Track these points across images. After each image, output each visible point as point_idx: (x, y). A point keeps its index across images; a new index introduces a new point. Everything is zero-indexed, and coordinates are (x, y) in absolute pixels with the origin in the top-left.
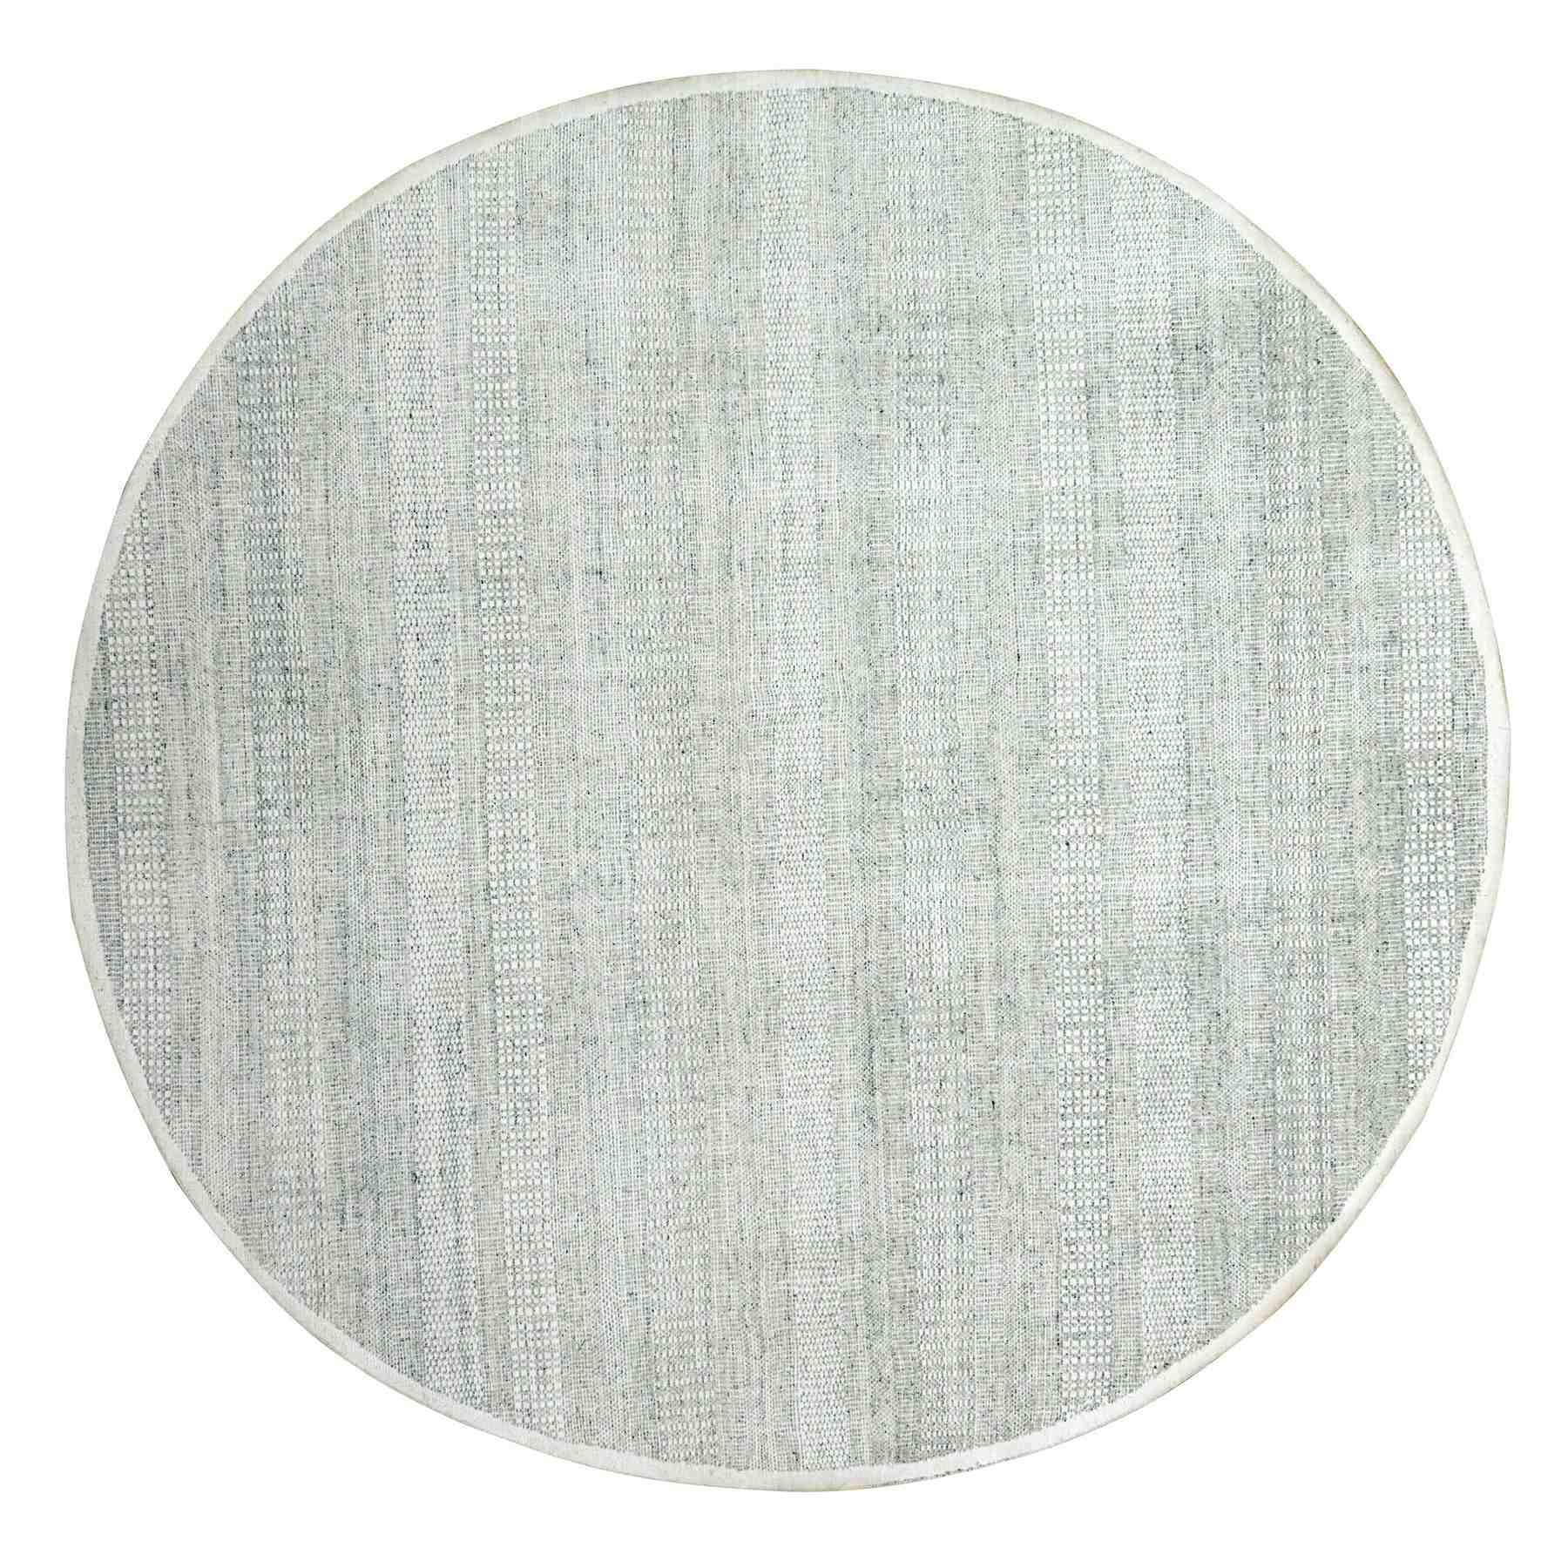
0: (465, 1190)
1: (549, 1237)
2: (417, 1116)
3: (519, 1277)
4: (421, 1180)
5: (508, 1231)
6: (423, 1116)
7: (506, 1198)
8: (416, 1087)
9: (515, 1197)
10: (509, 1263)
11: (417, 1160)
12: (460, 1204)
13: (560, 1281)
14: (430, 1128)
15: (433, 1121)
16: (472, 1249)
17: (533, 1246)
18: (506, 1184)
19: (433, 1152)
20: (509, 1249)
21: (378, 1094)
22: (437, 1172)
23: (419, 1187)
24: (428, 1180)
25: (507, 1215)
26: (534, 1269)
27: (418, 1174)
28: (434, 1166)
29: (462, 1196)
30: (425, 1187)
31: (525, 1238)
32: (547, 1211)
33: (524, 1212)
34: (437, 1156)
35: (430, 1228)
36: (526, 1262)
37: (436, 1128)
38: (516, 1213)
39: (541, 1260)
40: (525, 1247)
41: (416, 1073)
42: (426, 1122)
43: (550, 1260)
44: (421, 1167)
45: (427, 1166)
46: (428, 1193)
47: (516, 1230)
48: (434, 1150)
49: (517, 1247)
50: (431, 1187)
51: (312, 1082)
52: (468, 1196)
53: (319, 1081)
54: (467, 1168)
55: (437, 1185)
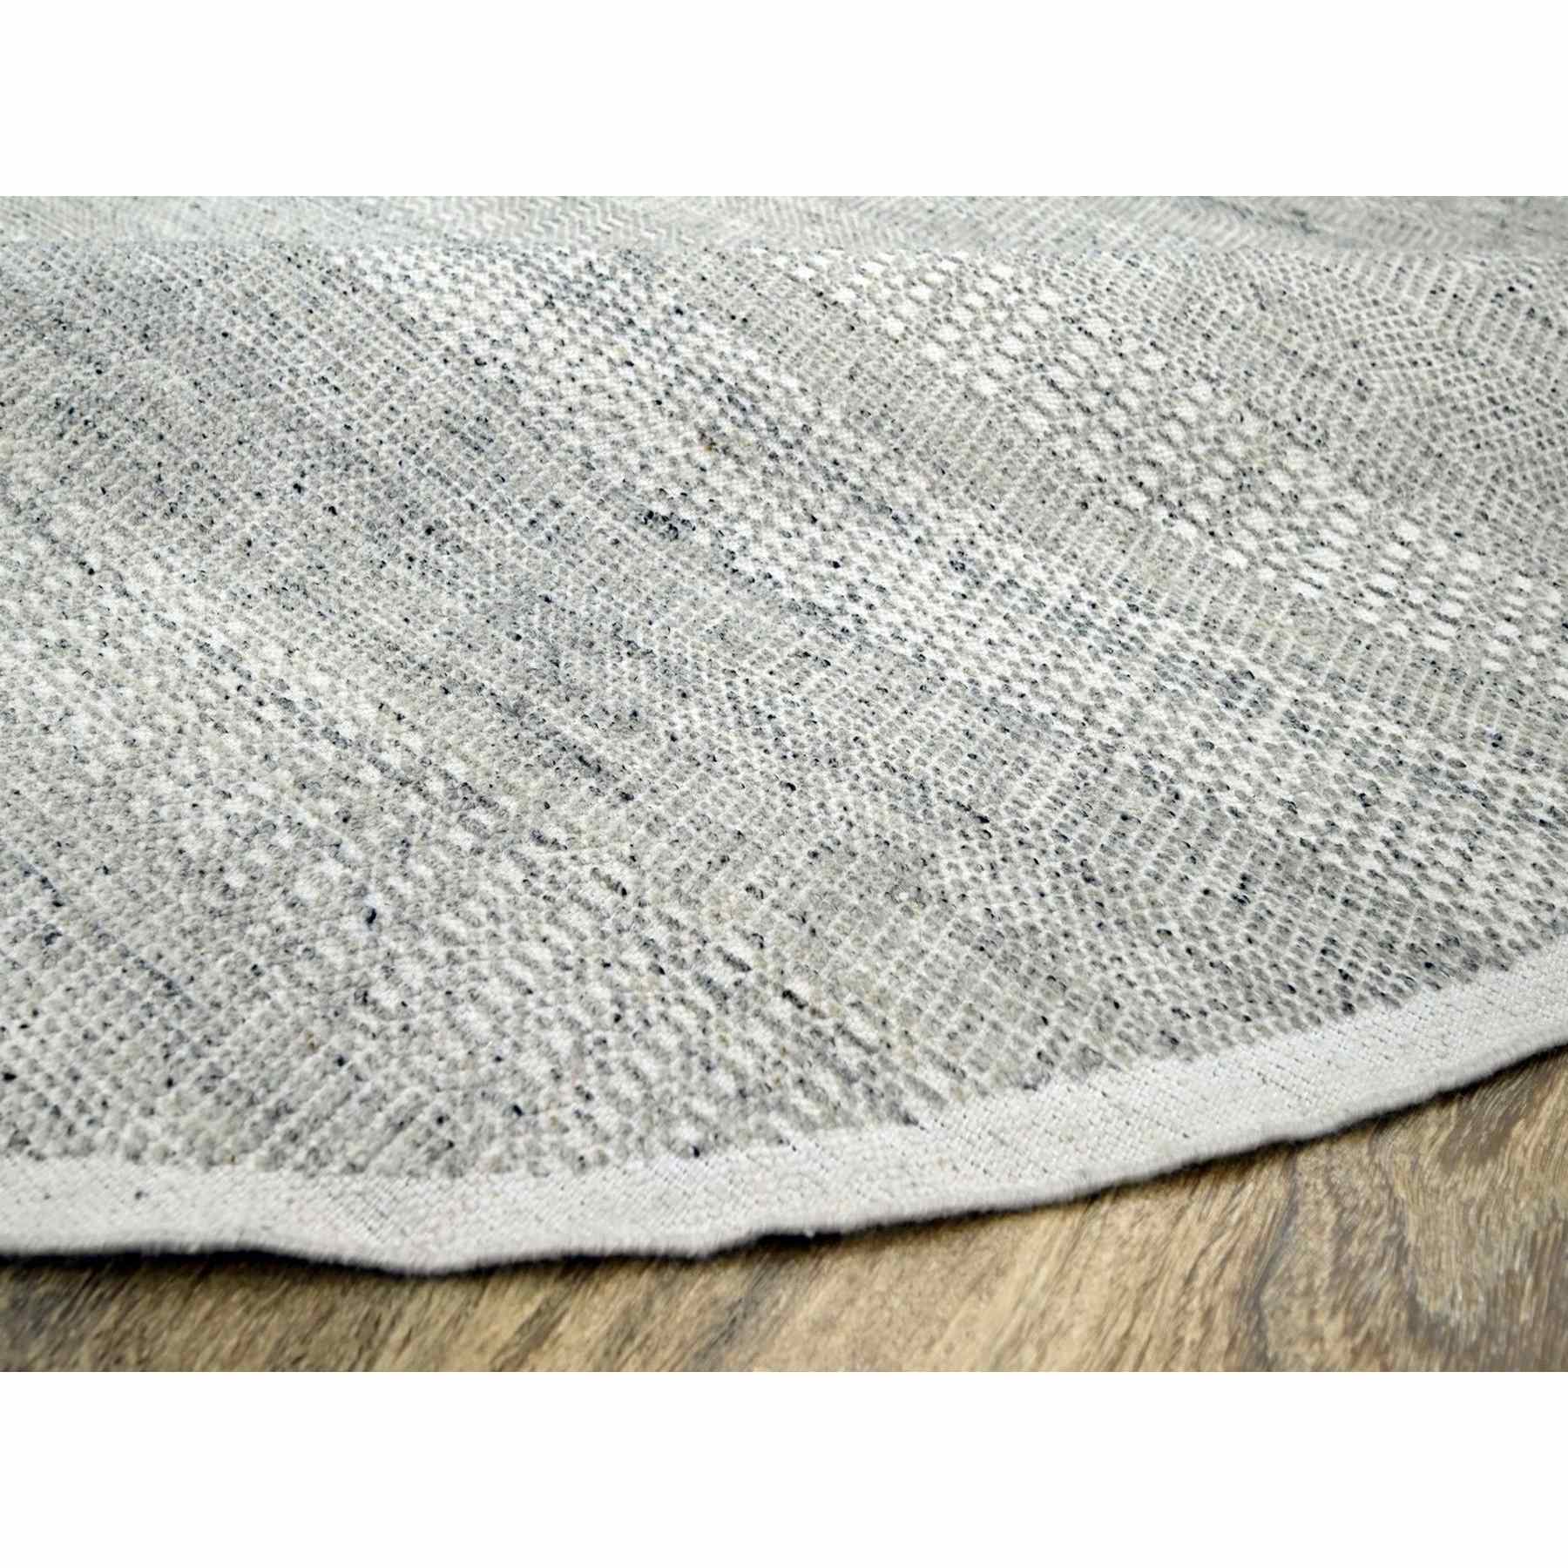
0: (821, 431)
1: (1129, 346)
2: (492, 372)
3: (1199, 511)
4: (684, 513)
5: (1038, 423)
6: (508, 357)
7: (933, 352)
8: (410, 309)
9: (948, 333)
10: (1136, 499)
11: (616, 478)
12: (853, 478)
13: (1285, 416)
14: (557, 367)
15: (547, 346)
16: (1017, 552)
17: (1126, 397)
18: (895, 327)
19: (633, 416)
20: (1091, 466)
21: (328, 411)
22: (703, 457)
23: (702, 538)
24: (700, 497)
25: (987, 387)
26: (1199, 449)
27: (661, 509)
28: (677, 451)
29: (833, 452)
30: (717, 522)
31: (1093, 400)
32: (1048, 296)
33: (1013, 346)
34: (654, 415)
35: (854, 598)
36: (1160, 451)
37: (573, 353)
38: (1002, 366)
39: (1188, 412)
40: (1118, 420)
41: (377, 283)
42: (532, 362)
43: (1202, 390)
44: (645, 483)
45: (660, 467)
46: (744, 529)
47: (1051, 401)
48: (627, 408)
49: (1105, 442)
50: (731, 508)
51: (93, 559)
52: (847, 437)
53: (112, 540)
54: (763, 373)
55: (743, 489)
